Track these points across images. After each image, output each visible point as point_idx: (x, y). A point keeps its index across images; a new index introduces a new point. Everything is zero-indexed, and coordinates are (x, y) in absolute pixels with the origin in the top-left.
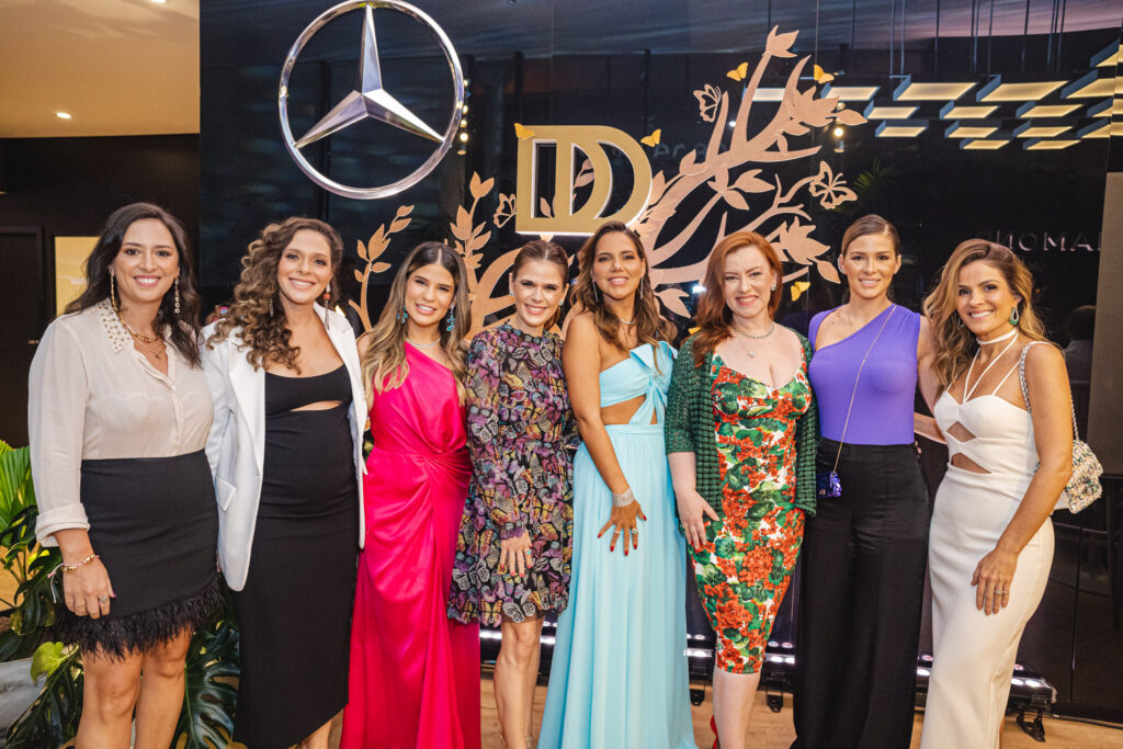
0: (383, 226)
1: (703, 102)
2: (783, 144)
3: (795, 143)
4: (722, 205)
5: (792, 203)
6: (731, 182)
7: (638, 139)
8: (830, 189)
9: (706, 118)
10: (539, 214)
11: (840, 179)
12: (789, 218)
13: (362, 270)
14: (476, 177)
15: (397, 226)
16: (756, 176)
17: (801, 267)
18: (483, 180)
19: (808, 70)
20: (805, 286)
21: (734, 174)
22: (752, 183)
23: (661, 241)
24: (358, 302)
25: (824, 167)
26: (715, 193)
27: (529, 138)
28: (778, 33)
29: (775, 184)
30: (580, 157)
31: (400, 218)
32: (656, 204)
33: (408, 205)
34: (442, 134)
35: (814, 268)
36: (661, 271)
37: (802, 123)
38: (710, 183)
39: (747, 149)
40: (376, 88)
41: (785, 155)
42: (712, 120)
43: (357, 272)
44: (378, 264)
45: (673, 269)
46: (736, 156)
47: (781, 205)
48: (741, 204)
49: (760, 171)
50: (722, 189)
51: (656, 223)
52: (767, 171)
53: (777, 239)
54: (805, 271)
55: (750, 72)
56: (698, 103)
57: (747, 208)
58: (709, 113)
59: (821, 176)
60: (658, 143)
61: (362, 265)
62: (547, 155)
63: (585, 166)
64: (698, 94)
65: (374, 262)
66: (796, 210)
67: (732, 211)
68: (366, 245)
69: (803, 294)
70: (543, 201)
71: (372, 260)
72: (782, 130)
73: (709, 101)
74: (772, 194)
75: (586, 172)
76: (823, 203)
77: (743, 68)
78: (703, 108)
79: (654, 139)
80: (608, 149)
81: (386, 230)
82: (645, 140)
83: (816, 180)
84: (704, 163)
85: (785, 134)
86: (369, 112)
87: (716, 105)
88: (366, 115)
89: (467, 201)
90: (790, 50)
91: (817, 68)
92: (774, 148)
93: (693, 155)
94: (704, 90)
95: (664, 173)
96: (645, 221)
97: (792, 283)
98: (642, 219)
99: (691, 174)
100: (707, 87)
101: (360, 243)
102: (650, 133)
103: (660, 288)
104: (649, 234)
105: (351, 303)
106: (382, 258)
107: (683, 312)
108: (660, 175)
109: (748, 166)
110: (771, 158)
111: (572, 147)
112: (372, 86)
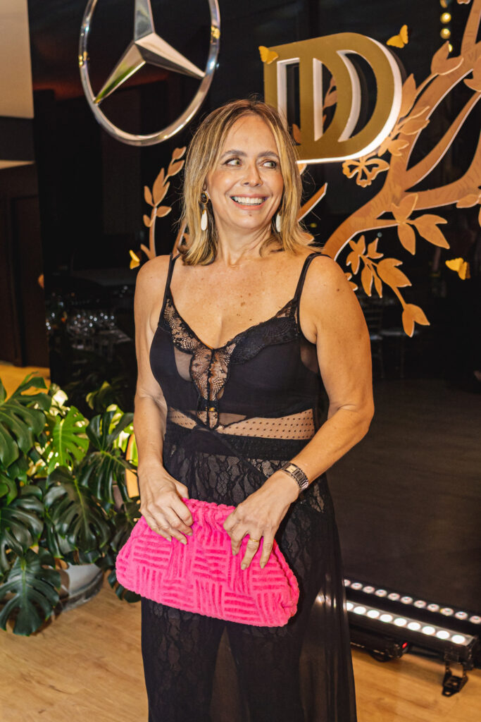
0: (163, 170)
9: (461, 1)
13: (150, 216)
15: (174, 169)
23: (417, 156)
24: (148, 246)
26: (472, 92)
27: (275, 60)
31: (176, 161)
32: (407, 116)
33: (180, 147)
34: (204, 68)
36: (416, 195)
38: (467, 82)
40: (150, 33)
43: (145, 217)
44: (161, 209)
45: (429, 191)
51: (409, 138)
60: (406, 42)
61: (148, 210)
65: (158, 207)
68: (151, 190)
70: (295, 128)
71: (157, 205)
75: (334, 89)
79: (401, 39)
80: (354, 58)
81: (166, 173)
82: (393, 41)
84: (459, 57)
86: (145, 59)
88: (143, 63)
93: (445, 50)
95: (415, 78)
96: (396, 138)
98: (393, 136)
99: (445, 73)
101: (147, 189)
102: (397, 33)
103: (415, 215)
104: (402, 152)
105: (143, 247)
106: (164, 203)
107: (441, 242)
108: (411, 79)
111: (317, 64)
112: (144, 32)
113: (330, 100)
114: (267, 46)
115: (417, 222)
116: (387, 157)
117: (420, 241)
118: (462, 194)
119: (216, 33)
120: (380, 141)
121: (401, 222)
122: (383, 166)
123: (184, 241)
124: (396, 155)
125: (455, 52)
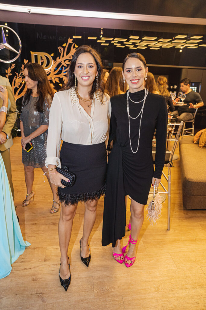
0: (10, 68)
4: (63, 66)
6: (64, 62)
14: (25, 60)
15: (13, 68)
18: (26, 60)
19: (74, 46)
21: (65, 61)
22: (67, 62)
23: (55, 70)
27: (33, 54)
28: (70, 39)
30: (41, 57)
31: (13, 66)
32: (53, 65)
33: (14, 64)
34: (18, 52)
36: (55, 76)
38: (61, 62)
39: (66, 57)
40: (6, 43)
49: (68, 60)
50: (63, 63)
51: (54, 68)
55: (66, 45)
56: (58, 49)
57: (67, 66)
58: (60, 51)
61: (7, 74)
62: (36, 57)
63: (42, 59)
64: (59, 48)
67: (65, 67)
68: (7, 70)
72: (71, 54)
73: (60, 49)
77: (65, 44)
78: (60, 50)
79: (53, 55)
80: (46, 57)
82: (51, 55)
88: (4, 48)
89: (24, 64)
90: (72, 42)
91: (76, 45)
92: (70, 57)
93: (58, 58)
98: (52, 68)
99: (58, 61)
100: (60, 47)
101: (6, 71)
103: (55, 78)
104: (53, 70)
106: (10, 73)
107: (59, 82)
108: (54, 60)
109: (67, 60)
110: (70, 59)
111: (40, 56)
112: (5, 43)
113: (42, 61)
114: (32, 51)
115: (55, 79)
116: (51, 70)
117: (56, 82)
118: (61, 76)
119: (21, 46)
120: (50, 68)
121: (53, 79)
122: (50, 71)
123: (15, 80)
124: (52, 70)
125: (60, 58)
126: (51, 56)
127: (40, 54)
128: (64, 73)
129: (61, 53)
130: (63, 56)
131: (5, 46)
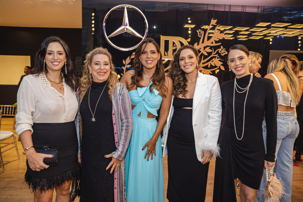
0: (129, 57)
1: (198, 33)
2: (214, 42)
3: (216, 42)
4: (202, 54)
5: (216, 54)
6: (204, 50)
7: (186, 40)
8: (223, 52)
9: (199, 36)
10: (165, 55)
11: (225, 49)
12: (215, 57)
13: (124, 67)
15: (132, 57)
16: (209, 48)
17: (217, 67)
20: (218, 71)
21: (205, 48)
22: (208, 50)
25: (222, 47)
27: (163, 38)
28: (213, 20)
29: (212, 50)
30: (174, 43)
31: (133, 55)
34: (143, 36)
35: (220, 67)
37: (218, 38)
38: (200, 50)
39: (207, 43)
41: (214, 44)
42: (200, 37)
44: (128, 65)
46: (205, 44)
47: (214, 54)
48: (206, 54)
49: (209, 47)
50: (202, 51)
52: (211, 48)
53: (213, 61)
54: (218, 68)
56: (197, 33)
57: (207, 55)
58: (200, 35)
59: (221, 49)
61: (124, 65)
62: (167, 42)
63: (175, 45)
64: (198, 31)
65: (127, 65)
66: (217, 55)
67: (204, 56)
68: (125, 61)
69: (218, 72)
70: (166, 52)
71: (127, 64)
73: (200, 33)
74: (212, 52)
75: (175, 46)
76: (221, 54)
77: (207, 26)
78: (199, 34)
79: (189, 40)
80: (180, 42)
81: (130, 57)
82: (187, 40)
83: (220, 50)
85: (214, 40)
87: (201, 34)
88: (125, 31)
90: (216, 23)
92: (212, 43)
93: (196, 44)
94: (199, 30)
97: (216, 70)
100: (200, 30)
101: (124, 61)
105: (122, 74)
106: (129, 64)
109: (207, 46)
110: (212, 45)
111: (172, 41)
113: (174, 48)
114: (163, 35)
125: (198, 44)
126: (188, 42)
127: (172, 39)
128: (203, 63)
129: (200, 38)
130: (203, 42)
131: (127, 29)
